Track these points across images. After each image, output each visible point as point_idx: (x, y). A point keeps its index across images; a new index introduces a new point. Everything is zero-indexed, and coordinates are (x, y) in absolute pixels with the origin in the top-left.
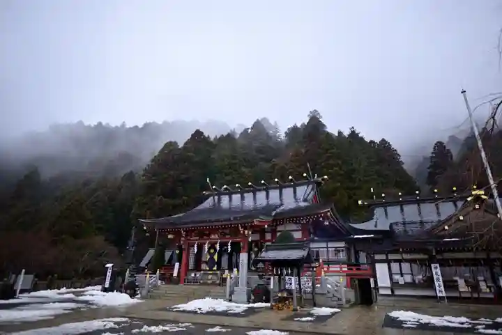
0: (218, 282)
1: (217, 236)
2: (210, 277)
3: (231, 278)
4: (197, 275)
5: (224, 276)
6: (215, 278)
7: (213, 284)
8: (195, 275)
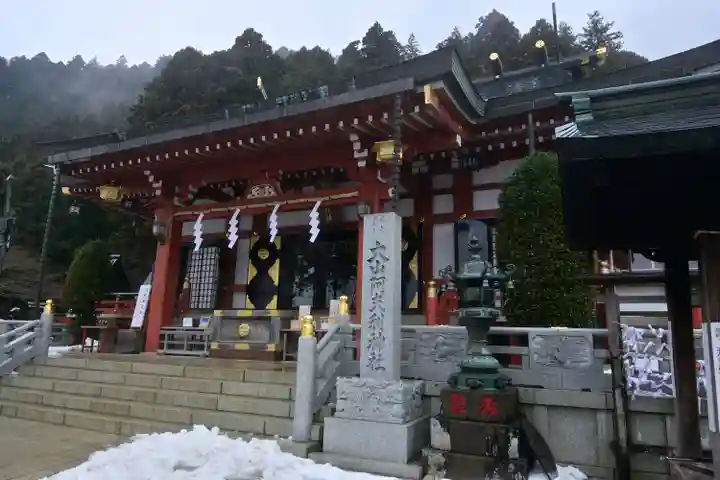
0: (272, 348)
1: (269, 191)
2: (244, 328)
3: (318, 335)
4: (203, 325)
5: (294, 326)
6: (262, 332)
7: (256, 354)
8: (196, 323)
